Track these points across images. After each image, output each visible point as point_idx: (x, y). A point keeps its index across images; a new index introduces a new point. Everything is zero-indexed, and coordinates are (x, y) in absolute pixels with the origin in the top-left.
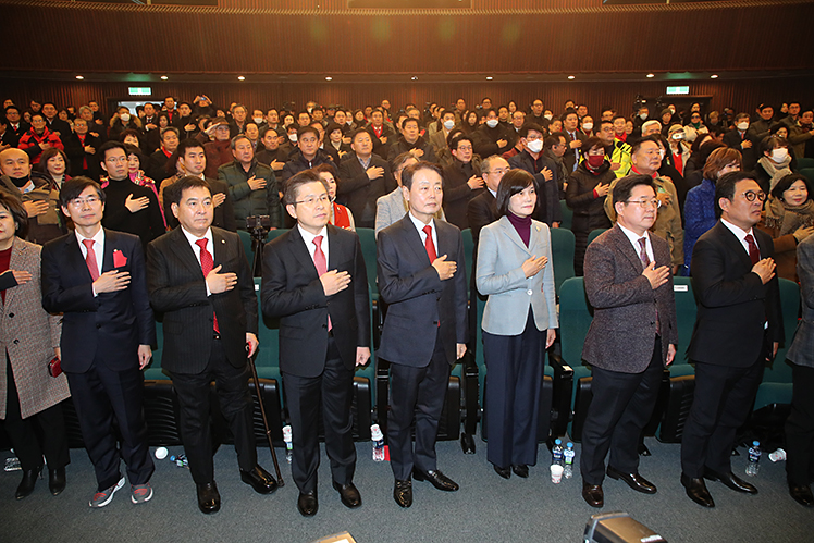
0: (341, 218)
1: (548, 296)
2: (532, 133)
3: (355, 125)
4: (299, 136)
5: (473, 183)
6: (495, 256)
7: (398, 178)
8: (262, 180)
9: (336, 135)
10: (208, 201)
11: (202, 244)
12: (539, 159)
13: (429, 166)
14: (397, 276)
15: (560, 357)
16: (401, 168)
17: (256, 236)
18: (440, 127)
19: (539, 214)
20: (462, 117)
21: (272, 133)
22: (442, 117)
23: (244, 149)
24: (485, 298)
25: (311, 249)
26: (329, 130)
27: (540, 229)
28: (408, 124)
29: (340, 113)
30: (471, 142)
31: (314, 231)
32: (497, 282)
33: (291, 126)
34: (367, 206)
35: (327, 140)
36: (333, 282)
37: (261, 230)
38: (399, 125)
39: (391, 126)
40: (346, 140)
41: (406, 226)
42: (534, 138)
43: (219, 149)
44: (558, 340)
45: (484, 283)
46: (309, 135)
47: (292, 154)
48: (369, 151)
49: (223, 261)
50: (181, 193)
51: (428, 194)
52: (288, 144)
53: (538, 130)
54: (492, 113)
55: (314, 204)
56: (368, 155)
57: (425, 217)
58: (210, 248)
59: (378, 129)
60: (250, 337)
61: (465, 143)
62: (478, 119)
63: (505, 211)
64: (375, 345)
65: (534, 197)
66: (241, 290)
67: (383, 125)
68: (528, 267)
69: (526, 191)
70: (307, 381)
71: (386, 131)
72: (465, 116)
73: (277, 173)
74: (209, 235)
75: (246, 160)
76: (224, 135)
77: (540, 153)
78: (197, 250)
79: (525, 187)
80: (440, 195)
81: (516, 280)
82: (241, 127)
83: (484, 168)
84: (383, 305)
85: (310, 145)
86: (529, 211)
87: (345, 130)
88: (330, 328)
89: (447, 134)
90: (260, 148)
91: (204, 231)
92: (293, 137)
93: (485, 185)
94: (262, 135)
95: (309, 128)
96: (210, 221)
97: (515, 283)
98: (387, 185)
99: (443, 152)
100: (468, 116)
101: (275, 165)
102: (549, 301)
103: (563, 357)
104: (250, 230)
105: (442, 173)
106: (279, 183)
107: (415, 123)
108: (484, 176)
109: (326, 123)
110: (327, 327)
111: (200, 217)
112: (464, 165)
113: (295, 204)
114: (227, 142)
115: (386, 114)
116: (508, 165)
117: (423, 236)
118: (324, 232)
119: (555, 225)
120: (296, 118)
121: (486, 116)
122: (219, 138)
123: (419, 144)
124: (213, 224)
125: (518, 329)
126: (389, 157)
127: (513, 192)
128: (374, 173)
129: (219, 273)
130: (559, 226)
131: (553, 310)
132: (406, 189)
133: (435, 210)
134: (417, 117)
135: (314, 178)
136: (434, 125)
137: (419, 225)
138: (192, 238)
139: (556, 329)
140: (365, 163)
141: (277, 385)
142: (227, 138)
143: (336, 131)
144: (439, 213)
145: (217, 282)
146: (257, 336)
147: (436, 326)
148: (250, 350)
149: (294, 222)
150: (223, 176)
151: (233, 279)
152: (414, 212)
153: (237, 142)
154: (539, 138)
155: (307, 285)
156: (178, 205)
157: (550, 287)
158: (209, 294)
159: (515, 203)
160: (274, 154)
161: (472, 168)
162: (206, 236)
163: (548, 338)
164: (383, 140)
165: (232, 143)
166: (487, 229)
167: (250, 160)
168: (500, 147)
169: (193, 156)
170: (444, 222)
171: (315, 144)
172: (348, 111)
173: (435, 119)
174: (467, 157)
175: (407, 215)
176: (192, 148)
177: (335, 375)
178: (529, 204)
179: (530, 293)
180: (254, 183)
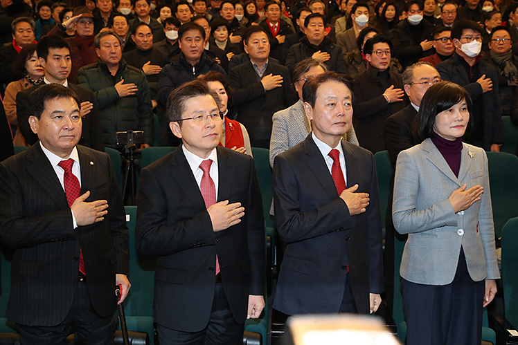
1: (486, 238)
2: (468, 33)
3: (246, 21)
4: (181, 34)
5: (390, 94)
6: (416, 187)
7: (299, 89)
8: (132, 85)
9: (222, 33)
10: (76, 114)
11: (66, 165)
12: (476, 65)
13: (336, 78)
14: (298, 210)
15: (503, 317)
16: (303, 78)
17: (126, 156)
18: (350, 23)
19: (473, 135)
20: (377, 10)
21: (145, 29)
22: (353, 11)
23: (110, 47)
24: (405, 237)
25: (198, 175)
26: (214, 26)
27: (473, 154)
28: (313, 21)
29: (228, 5)
30: (390, 45)
31: (202, 153)
32: (418, 218)
33: (169, 21)
34: (262, 122)
36: (224, 215)
37: (134, 148)
38: (301, 21)
39: (289, 21)
40: (235, 39)
41: (308, 150)
42: (469, 39)
43: (80, 47)
44: (499, 295)
46: (193, 34)
48: (265, 55)
49: (92, 186)
50: (43, 104)
51: (336, 111)
52: (163, 42)
53: (475, 29)
54: (415, 7)
55: (204, 122)
56: (264, 59)
57: (331, 139)
58: (76, 171)
59: (274, 26)
60: (121, 279)
61: (381, 46)
62: (398, 13)
63: (429, 133)
65: (466, 116)
66: (111, 222)
67: (281, 21)
68: (456, 200)
69: (456, 107)
70: (187, 337)
71: (284, 29)
72: (381, 10)
73: (151, 77)
74: (74, 155)
75: (112, 61)
76: (87, 29)
77: (478, 57)
78: (60, 173)
79: (456, 102)
80: (350, 112)
81: (442, 214)
82: (106, 19)
83: (407, 78)
85: (193, 45)
86: (460, 132)
87: (233, 26)
88: (218, 271)
89: (358, 32)
90: (129, 46)
91: (68, 151)
92: (172, 34)
93: (406, 98)
94: (133, 30)
95: (192, 25)
96: (78, 138)
97: (440, 219)
98: (285, 97)
99: (352, 56)
100: (385, 9)
101: (148, 68)
102: (487, 245)
103: (507, 317)
104: (120, 148)
106: (152, 90)
107: (320, 20)
108: (407, 87)
109: (210, 17)
110: (214, 269)
111: (66, 133)
112: (379, 72)
113: (180, 121)
114: (92, 37)
115: (283, 7)
116: (436, 74)
117: (329, 162)
118: (213, 156)
119: (495, 148)
120: (174, 11)
121: (407, 11)
122: (81, 32)
123: (325, 45)
126: (288, 61)
127: (440, 110)
128: (270, 82)
129: (87, 200)
130: (501, 149)
131: (494, 255)
132: (308, 106)
133: (344, 130)
134: (321, 12)
135: (204, 90)
136: (341, 21)
137: (325, 149)
138: (54, 159)
139: (497, 281)
140: (260, 70)
141: (147, 340)
142: (91, 34)
143: (221, 28)
144: (348, 132)
145: (83, 212)
147: (344, 272)
148: (120, 295)
150: (84, 79)
151: (104, 207)
152: (318, 132)
153: (102, 39)
154: (477, 39)
155: (191, 218)
156: (39, 118)
157: (487, 227)
158: (75, 226)
159: (441, 122)
160: (147, 55)
161: (389, 76)
162: (71, 157)
163: (487, 292)
164: (280, 39)
165: (96, 40)
166: (406, 155)
167: (117, 61)
168: (424, 49)
169: (58, 58)
170: (354, 146)
171: (199, 44)
172: (238, 2)
173: (343, 13)
174: (384, 64)
175: (310, 137)
176: (57, 49)
177: (222, 329)
178: (460, 124)
179: (461, 232)
180: (122, 88)
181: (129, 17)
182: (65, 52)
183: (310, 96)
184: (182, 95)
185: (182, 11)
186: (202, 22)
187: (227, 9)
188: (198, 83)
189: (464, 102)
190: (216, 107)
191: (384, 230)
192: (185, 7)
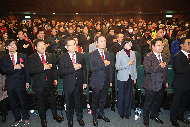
0: (79, 50)
2: (130, 27)
3: (84, 26)
5: (114, 41)
6: (121, 60)
7: (95, 39)
8: (59, 40)
9: (79, 28)
10: (44, 45)
11: (43, 56)
13: (102, 36)
14: (94, 65)
15: (137, 86)
16: (95, 37)
18: (106, 26)
19: (132, 49)
20: (111, 24)
21: (62, 28)
22: (106, 23)
23: (54, 32)
24: (118, 71)
25: (71, 58)
26: (77, 27)
28: (97, 25)
30: (114, 30)
31: (72, 53)
32: (121, 67)
33: (67, 26)
34: (87, 47)
35: (76, 29)
36: (77, 66)
37: (59, 53)
38: (95, 26)
39: (93, 26)
40: (81, 30)
42: (130, 29)
43: (48, 32)
45: (117, 67)
46: (71, 28)
47: (67, 33)
49: (49, 61)
50: (37, 43)
51: (102, 43)
52: (66, 31)
53: (131, 27)
55: (72, 46)
56: (87, 33)
58: (45, 58)
59: (90, 27)
60: (56, 81)
61: (112, 30)
62: (116, 24)
63: (123, 48)
64: (88, 83)
65: (131, 44)
66: (53, 69)
68: (129, 63)
69: (129, 43)
70: (70, 93)
71: (92, 27)
73: (63, 38)
74: (45, 54)
75: (55, 35)
76: (49, 28)
77: (132, 33)
78: (41, 58)
79: (129, 41)
81: (126, 66)
82: (54, 26)
83: (117, 37)
84: (91, 73)
85: (71, 31)
86: (130, 48)
89: (108, 28)
90: (59, 32)
91: (43, 53)
93: (117, 41)
94: (59, 28)
95: (71, 26)
96: (45, 50)
97: (126, 67)
98: (92, 41)
99: (107, 33)
100: (113, 23)
101: (63, 36)
102: (135, 72)
104: (56, 53)
105: (106, 38)
107: (99, 25)
108: (117, 39)
109: (76, 25)
110: (75, 78)
111: (42, 49)
112: (112, 36)
113: (67, 46)
114: (50, 30)
115: (92, 23)
117: (101, 54)
118: (75, 53)
120: (68, 24)
121: (118, 23)
122: (48, 29)
123: (100, 30)
124: (46, 51)
125: (126, 79)
126: (92, 34)
127: (126, 43)
128: (88, 38)
129: (47, 64)
130: (137, 52)
131: (136, 74)
132: (96, 42)
135: (72, 39)
136: (104, 26)
137: (100, 52)
138: (40, 55)
139: (137, 80)
140: (86, 36)
141: (63, 94)
142: (50, 29)
143: (79, 27)
144: (105, 48)
145: (47, 67)
146: (57, 81)
147: (104, 78)
148: (55, 85)
149: (67, 51)
150: (49, 39)
151: (51, 66)
152: (99, 48)
153: (52, 30)
154: (132, 29)
155: (70, 67)
156: (36, 46)
157: (135, 68)
158: (45, 70)
159: (126, 46)
160: (62, 33)
161: (114, 37)
162: (44, 55)
163: (134, 82)
164: (91, 30)
165: (51, 30)
166: (118, 53)
167: (56, 35)
168: (121, 31)
169: (41, 33)
170: (107, 51)
171: (72, 30)
172: (82, 22)
173: (105, 24)
174: (113, 34)
175: (97, 49)
176: (41, 32)
177: (78, 91)
178: (130, 46)
179: (130, 70)
180: (57, 41)
181: (59, 26)
182: (43, 32)
183: (97, 40)
184: (67, 40)
185: (70, 24)
186: (74, 26)
187: (80, 23)
188: (71, 38)
189: (131, 41)
190: (75, 43)
191: (113, 70)
192: (71, 23)
